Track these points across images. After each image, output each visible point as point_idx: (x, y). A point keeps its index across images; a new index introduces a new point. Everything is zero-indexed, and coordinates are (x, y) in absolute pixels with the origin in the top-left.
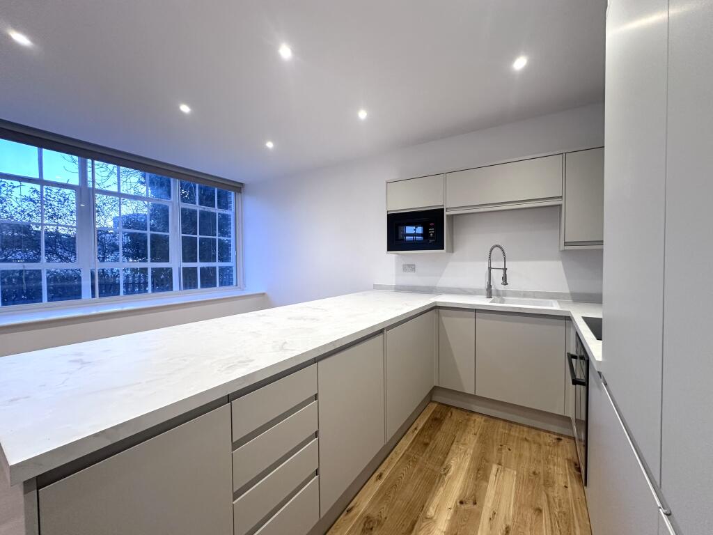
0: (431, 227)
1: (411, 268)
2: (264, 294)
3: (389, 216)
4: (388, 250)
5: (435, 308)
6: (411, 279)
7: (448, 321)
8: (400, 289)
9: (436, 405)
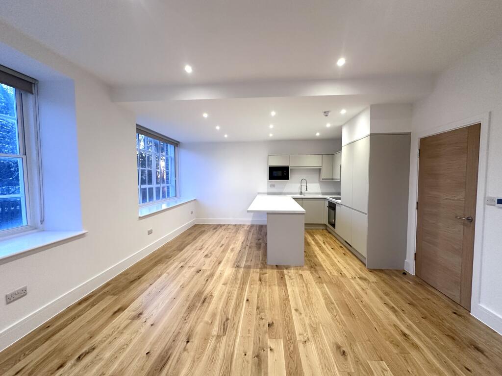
1: (274, 186)
2: (195, 200)
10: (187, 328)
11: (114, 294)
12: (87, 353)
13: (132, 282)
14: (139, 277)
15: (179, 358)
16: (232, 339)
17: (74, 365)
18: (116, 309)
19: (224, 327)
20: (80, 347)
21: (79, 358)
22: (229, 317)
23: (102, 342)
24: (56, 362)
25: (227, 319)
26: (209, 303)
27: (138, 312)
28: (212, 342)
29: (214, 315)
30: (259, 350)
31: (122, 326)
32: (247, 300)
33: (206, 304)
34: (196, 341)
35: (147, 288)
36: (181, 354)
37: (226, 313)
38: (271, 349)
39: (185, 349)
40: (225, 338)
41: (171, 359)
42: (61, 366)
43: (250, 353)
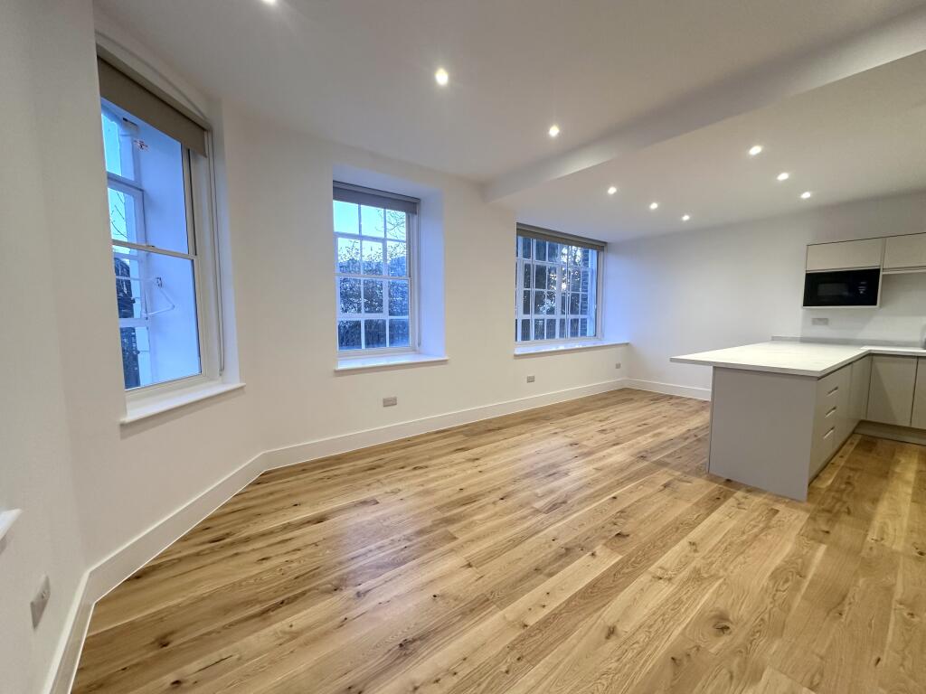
0: (862, 285)
1: (824, 321)
2: (627, 344)
3: (807, 274)
4: (806, 304)
5: (870, 355)
6: (822, 331)
7: (881, 366)
8: (805, 340)
9: (860, 436)
10: (510, 489)
11: (467, 436)
12: (421, 468)
13: (490, 431)
14: (500, 429)
15: (484, 506)
16: (552, 520)
17: (409, 471)
18: (460, 447)
19: (553, 507)
20: (419, 462)
21: (415, 468)
22: (569, 502)
23: (435, 465)
24: (401, 464)
25: (564, 502)
26: (556, 479)
27: (476, 457)
28: (525, 512)
29: (552, 492)
30: (576, 546)
31: (457, 461)
32: (615, 498)
33: (551, 479)
34: (509, 503)
35: (499, 441)
36: (488, 504)
37: (568, 496)
38: (593, 554)
39: (494, 503)
40: (543, 516)
41: (476, 503)
42: (402, 468)
43: (562, 542)
